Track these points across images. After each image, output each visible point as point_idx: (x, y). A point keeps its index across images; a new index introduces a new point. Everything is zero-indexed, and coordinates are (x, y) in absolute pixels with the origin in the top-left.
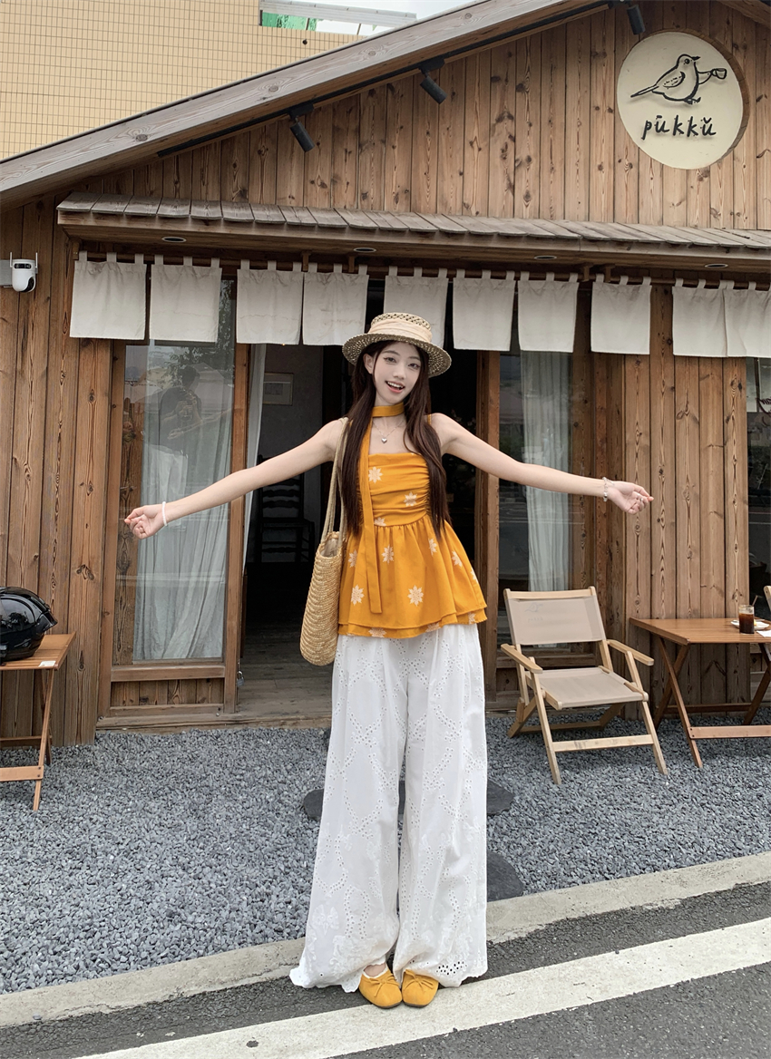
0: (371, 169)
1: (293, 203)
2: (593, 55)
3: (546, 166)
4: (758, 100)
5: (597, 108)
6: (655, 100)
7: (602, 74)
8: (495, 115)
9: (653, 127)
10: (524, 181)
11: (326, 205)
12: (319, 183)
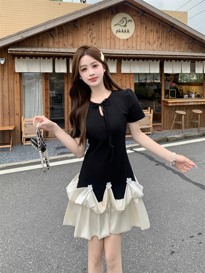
0: (66, 40)
1: (51, 47)
2: (107, 18)
3: (98, 39)
4: (137, 26)
5: (107, 28)
6: (118, 26)
7: (108, 21)
8: (88, 30)
9: (118, 31)
10: (94, 41)
11: (57, 47)
12: (56, 43)
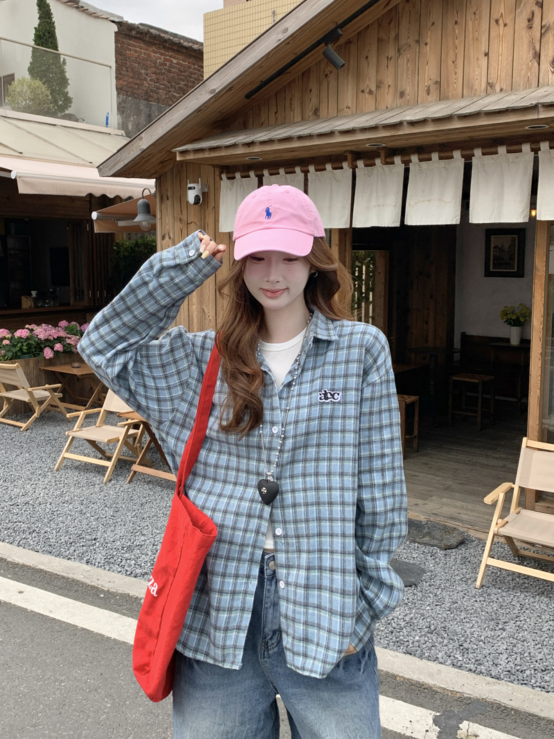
0: (408, 69)
1: (349, 112)
10: (550, 46)
11: (373, 109)
12: (368, 91)
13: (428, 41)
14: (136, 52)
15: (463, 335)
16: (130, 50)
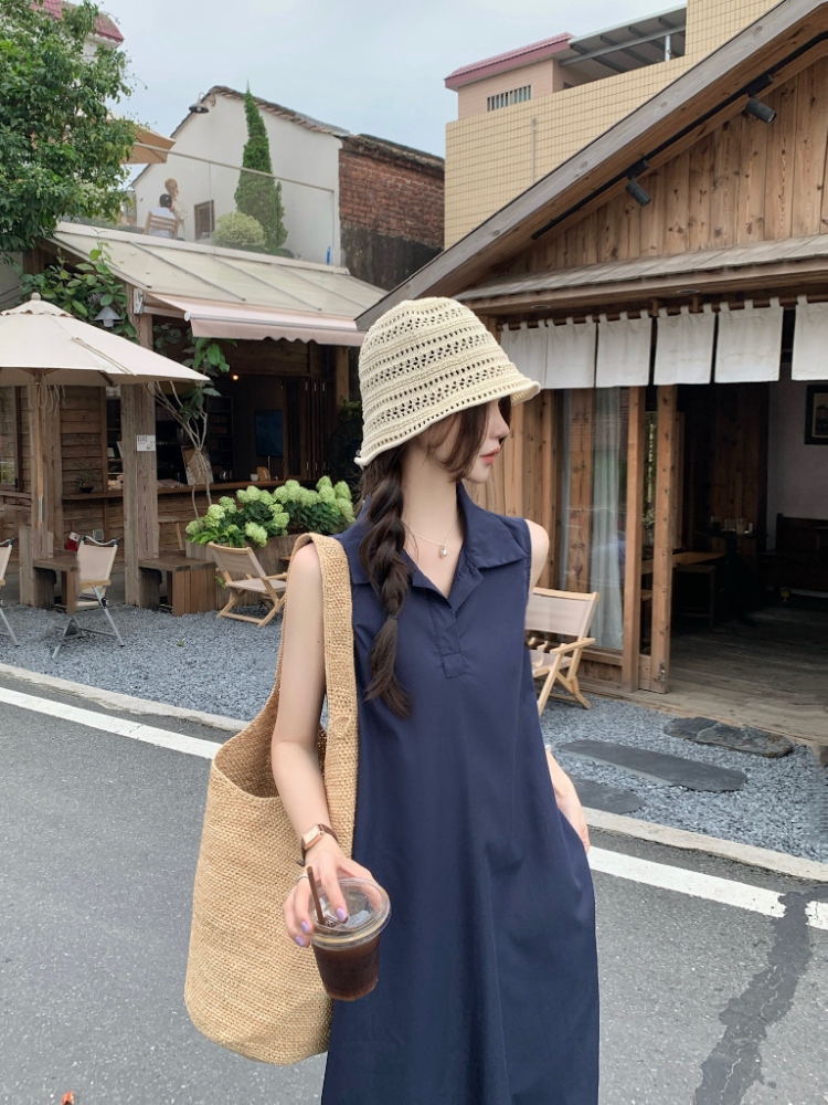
0: (725, 205)
1: (654, 253)
11: (683, 249)
12: (676, 229)
13: (750, 173)
14: (363, 172)
15: (780, 517)
16: (356, 170)
